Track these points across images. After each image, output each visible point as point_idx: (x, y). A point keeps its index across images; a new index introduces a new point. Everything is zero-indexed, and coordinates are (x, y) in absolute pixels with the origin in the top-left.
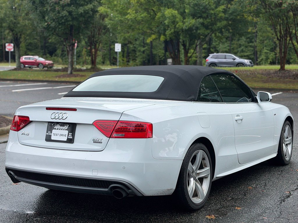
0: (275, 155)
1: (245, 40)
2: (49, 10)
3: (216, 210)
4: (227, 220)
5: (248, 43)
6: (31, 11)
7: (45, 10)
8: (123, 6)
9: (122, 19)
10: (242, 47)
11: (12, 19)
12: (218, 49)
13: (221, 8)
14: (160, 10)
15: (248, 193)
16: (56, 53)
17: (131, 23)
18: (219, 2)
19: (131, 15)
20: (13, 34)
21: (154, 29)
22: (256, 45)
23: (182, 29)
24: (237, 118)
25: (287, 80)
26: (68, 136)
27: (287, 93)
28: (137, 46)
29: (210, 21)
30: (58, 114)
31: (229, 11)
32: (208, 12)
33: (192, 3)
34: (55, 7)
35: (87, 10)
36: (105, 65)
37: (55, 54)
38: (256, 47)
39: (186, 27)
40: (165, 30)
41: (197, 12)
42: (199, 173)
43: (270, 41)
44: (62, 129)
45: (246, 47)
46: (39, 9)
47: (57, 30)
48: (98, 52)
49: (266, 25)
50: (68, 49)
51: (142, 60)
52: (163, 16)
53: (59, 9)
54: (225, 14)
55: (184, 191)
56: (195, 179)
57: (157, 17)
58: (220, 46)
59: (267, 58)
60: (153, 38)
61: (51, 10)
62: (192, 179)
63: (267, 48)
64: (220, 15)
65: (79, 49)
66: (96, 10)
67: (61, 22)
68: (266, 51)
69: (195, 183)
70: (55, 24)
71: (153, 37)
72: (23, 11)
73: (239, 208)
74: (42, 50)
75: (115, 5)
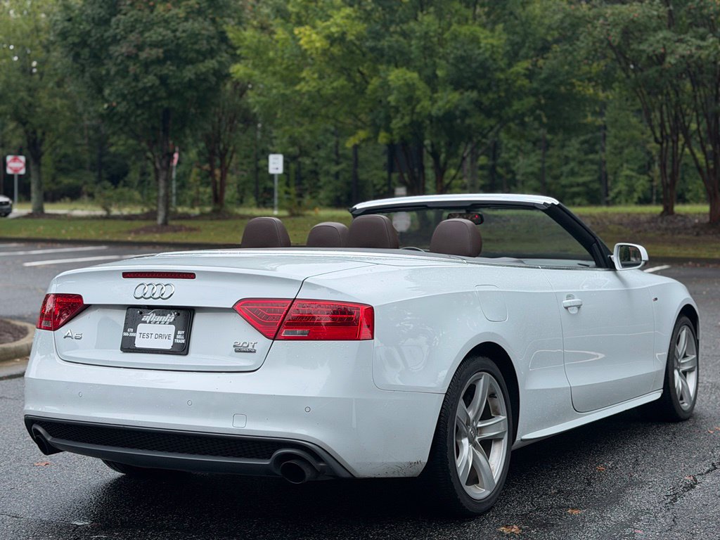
0: (656, 396)
1: (578, 146)
2: (112, 72)
3: (522, 515)
4: (549, 535)
5: (586, 153)
6: (70, 75)
7: (104, 72)
8: (290, 63)
9: (288, 92)
10: (572, 164)
11: (23, 94)
12: (514, 168)
13: (521, 66)
14: (376, 72)
15: (595, 479)
16: (126, 179)
17: (308, 103)
18: (516, 54)
19: (309, 82)
20: (26, 132)
21: (363, 116)
22: (604, 158)
23: (430, 117)
24: (566, 302)
25: (680, 236)
26: (175, 338)
27: (681, 267)
28: (320, 162)
29: (496, 96)
30: (151, 287)
31: (540, 74)
32: (489, 75)
33: (452, 56)
34: (127, 67)
35: (202, 74)
36: (245, 207)
37: (125, 182)
38: (605, 162)
39: (439, 110)
40: (388, 119)
41: (465, 75)
42: (480, 428)
43: (638, 148)
44: (160, 322)
45: (581, 163)
46: (90, 71)
47: (132, 119)
48: (229, 175)
49: (628, 112)
50: (158, 165)
51: (332, 195)
52: (385, 85)
53: (138, 71)
54: (531, 82)
55: (448, 467)
56: (471, 442)
57: (370, 87)
58: (519, 161)
59: (631, 190)
60: (362, 139)
61: (117, 73)
62: (465, 441)
63: (629, 166)
64: (519, 82)
65: (182, 168)
66: (224, 74)
67: (140, 102)
68: (628, 172)
69: (473, 451)
70: (127, 107)
71: (362, 134)
72: (51, 75)
73: (575, 512)
74: (94, 171)
75: (271, 61)
